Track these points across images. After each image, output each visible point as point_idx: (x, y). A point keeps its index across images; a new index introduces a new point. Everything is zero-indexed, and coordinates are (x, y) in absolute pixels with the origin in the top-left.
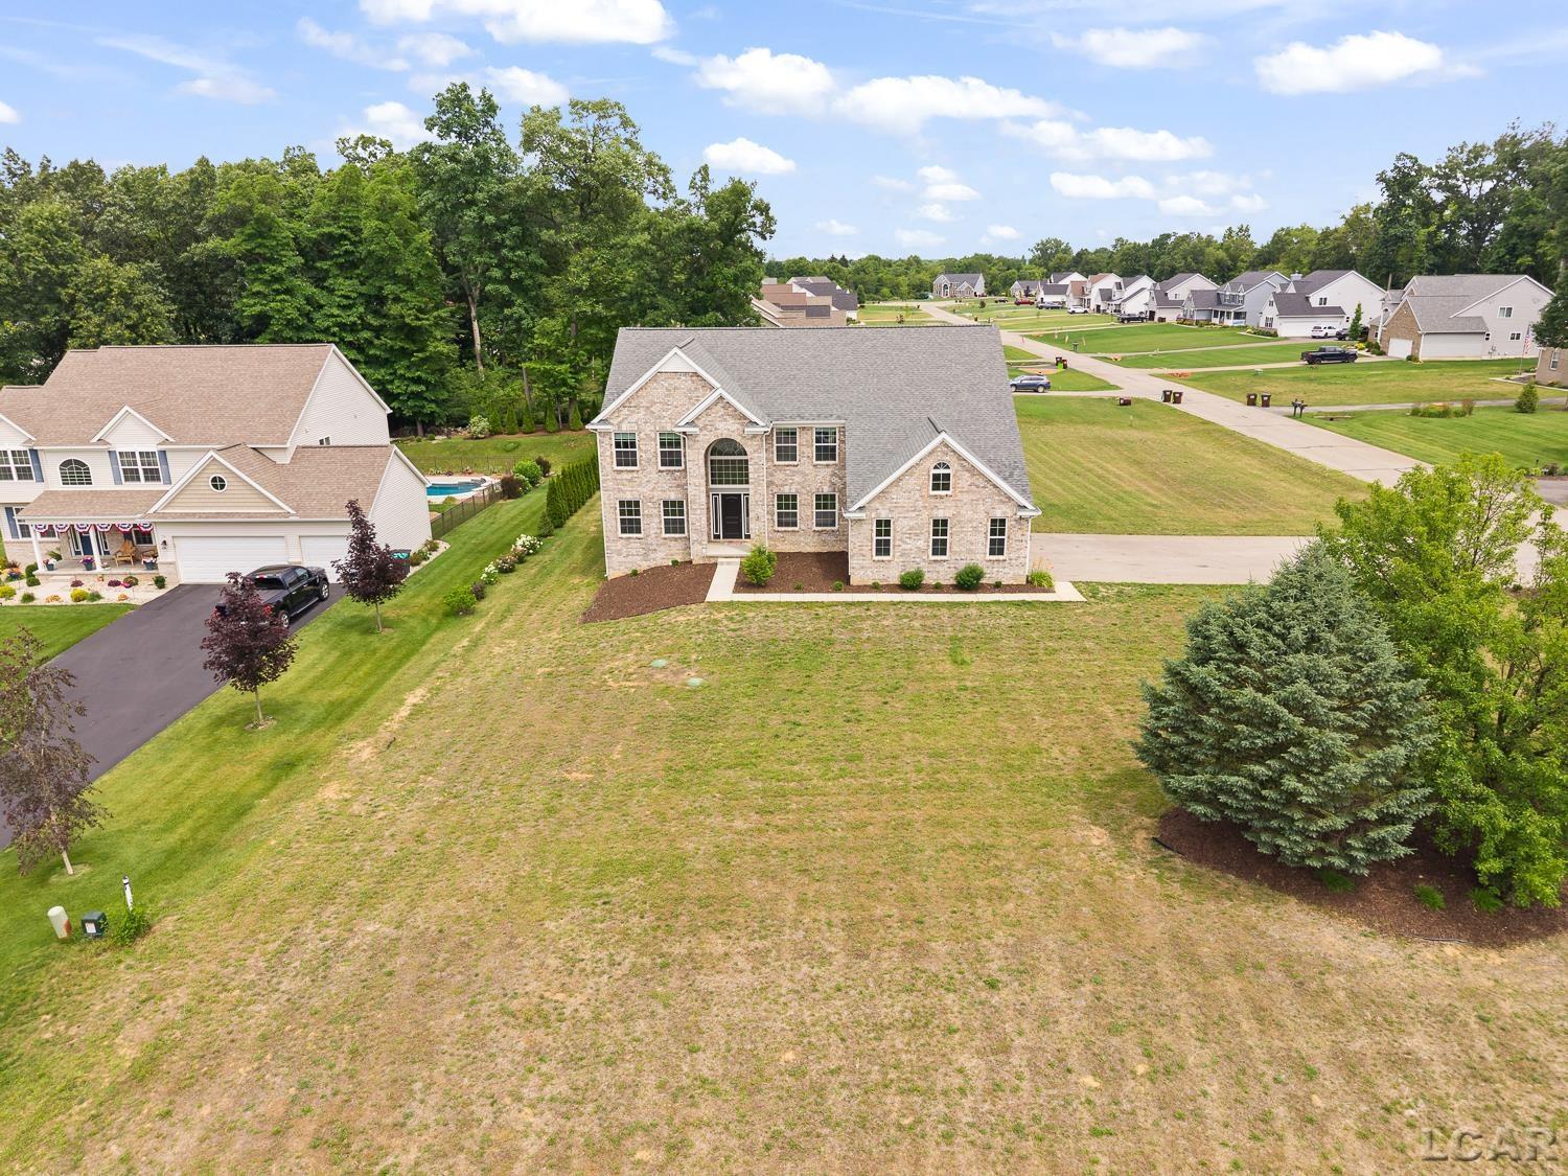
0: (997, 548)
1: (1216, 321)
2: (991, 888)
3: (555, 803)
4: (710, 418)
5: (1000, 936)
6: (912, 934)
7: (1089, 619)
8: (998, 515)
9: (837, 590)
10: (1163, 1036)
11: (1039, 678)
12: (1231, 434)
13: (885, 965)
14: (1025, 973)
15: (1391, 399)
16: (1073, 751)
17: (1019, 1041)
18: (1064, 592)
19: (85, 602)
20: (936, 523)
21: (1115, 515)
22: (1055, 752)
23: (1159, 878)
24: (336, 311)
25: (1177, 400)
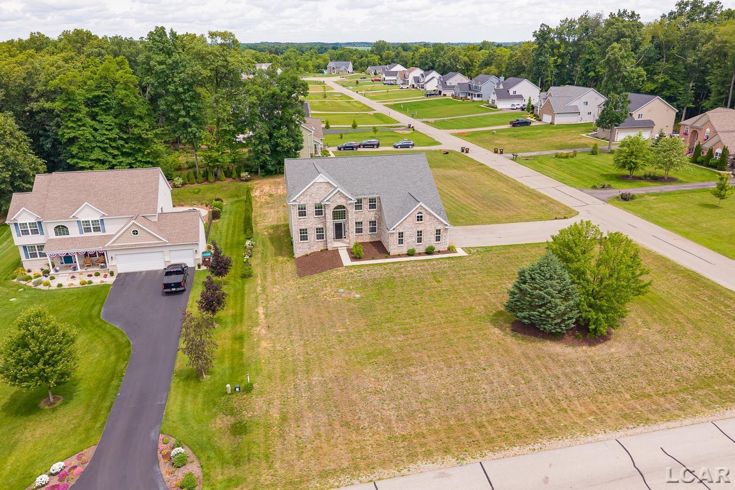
0: (438, 239)
1: (469, 97)
2: (475, 347)
3: (340, 339)
4: (335, 199)
5: (482, 358)
6: (460, 361)
7: (471, 262)
8: (438, 228)
9: (387, 258)
10: (526, 375)
11: (464, 284)
12: (492, 170)
13: (457, 368)
14: (491, 366)
15: (547, 149)
16: (482, 307)
17: (494, 381)
18: (461, 253)
19: (86, 285)
20: (418, 232)
21: (464, 217)
22: (477, 308)
23: (516, 339)
24: (105, 132)
25: (467, 152)
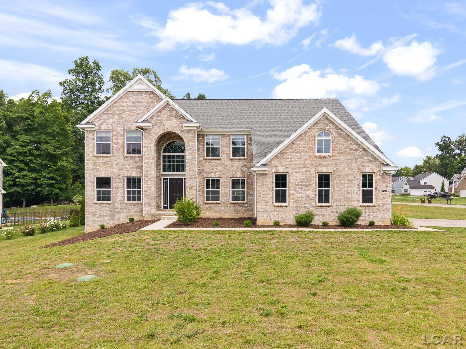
4: (159, 118)
8: (367, 170)
9: (247, 226)
20: (321, 177)
